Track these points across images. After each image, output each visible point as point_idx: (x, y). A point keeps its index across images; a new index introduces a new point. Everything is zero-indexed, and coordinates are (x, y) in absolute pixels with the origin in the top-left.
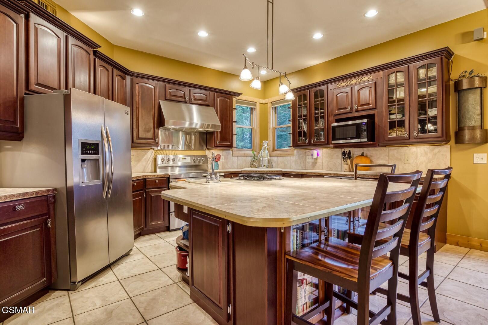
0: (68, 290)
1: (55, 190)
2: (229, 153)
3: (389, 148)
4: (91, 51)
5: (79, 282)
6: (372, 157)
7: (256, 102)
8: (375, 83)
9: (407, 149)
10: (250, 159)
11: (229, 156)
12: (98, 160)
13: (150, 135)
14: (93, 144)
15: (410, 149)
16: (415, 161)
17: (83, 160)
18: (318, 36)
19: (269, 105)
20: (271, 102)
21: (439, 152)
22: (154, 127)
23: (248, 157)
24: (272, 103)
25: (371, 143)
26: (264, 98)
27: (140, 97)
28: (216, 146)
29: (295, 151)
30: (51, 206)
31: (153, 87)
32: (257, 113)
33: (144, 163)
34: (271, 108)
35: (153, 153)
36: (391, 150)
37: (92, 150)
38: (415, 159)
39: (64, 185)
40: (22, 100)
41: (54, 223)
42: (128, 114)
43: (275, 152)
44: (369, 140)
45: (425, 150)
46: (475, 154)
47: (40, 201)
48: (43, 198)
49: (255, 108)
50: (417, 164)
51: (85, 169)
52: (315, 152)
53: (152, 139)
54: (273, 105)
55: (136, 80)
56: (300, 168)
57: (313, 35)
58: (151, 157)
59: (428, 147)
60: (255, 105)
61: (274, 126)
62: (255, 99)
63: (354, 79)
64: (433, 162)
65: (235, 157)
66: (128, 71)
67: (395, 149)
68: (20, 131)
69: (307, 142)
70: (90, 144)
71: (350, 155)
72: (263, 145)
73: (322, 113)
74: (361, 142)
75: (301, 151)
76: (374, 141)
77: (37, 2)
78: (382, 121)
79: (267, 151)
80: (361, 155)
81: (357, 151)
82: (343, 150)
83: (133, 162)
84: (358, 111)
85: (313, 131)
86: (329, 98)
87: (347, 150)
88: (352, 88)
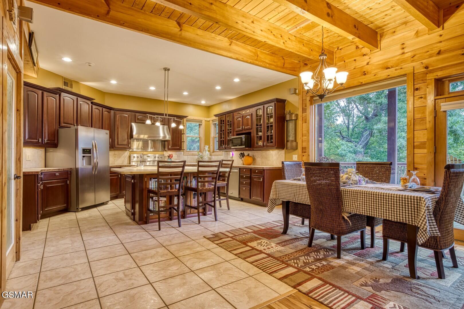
0: (75, 212)
1: (71, 169)
2: (181, 154)
3: (262, 151)
4: (89, 103)
5: (80, 208)
6: (255, 156)
8: (252, 114)
12: (90, 156)
13: (126, 143)
14: (88, 149)
17: (84, 157)
19: (211, 122)
20: (212, 120)
21: (281, 154)
22: (128, 138)
23: (195, 156)
26: (209, 117)
27: (119, 122)
28: (169, 149)
29: (223, 152)
30: (69, 175)
31: (127, 116)
32: (203, 127)
33: (123, 159)
34: (212, 125)
35: (129, 153)
37: (87, 152)
38: (272, 158)
39: (75, 167)
40: (58, 131)
41: (70, 182)
42: (107, 134)
43: (214, 153)
44: (246, 147)
46: (293, 155)
47: (65, 173)
48: (66, 172)
49: (202, 124)
50: (273, 161)
51: (84, 160)
52: (231, 153)
53: (126, 145)
54: (213, 122)
55: (117, 112)
58: (128, 155)
60: (201, 122)
61: (214, 136)
62: (201, 119)
63: (243, 111)
65: (185, 156)
66: (112, 108)
68: (57, 144)
69: (224, 147)
70: (87, 150)
71: (244, 155)
72: (205, 148)
73: (231, 130)
74: (243, 148)
75: (226, 153)
76: (251, 147)
77: (63, 82)
78: (254, 136)
79: (207, 152)
80: (248, 155)
81: (246, 153)
82: (241, 152)
83: (116, 158)
84: (245, 130)
85: (227, 140)
86: (234, 121)
87: (242, 152)
88: (243, 116)
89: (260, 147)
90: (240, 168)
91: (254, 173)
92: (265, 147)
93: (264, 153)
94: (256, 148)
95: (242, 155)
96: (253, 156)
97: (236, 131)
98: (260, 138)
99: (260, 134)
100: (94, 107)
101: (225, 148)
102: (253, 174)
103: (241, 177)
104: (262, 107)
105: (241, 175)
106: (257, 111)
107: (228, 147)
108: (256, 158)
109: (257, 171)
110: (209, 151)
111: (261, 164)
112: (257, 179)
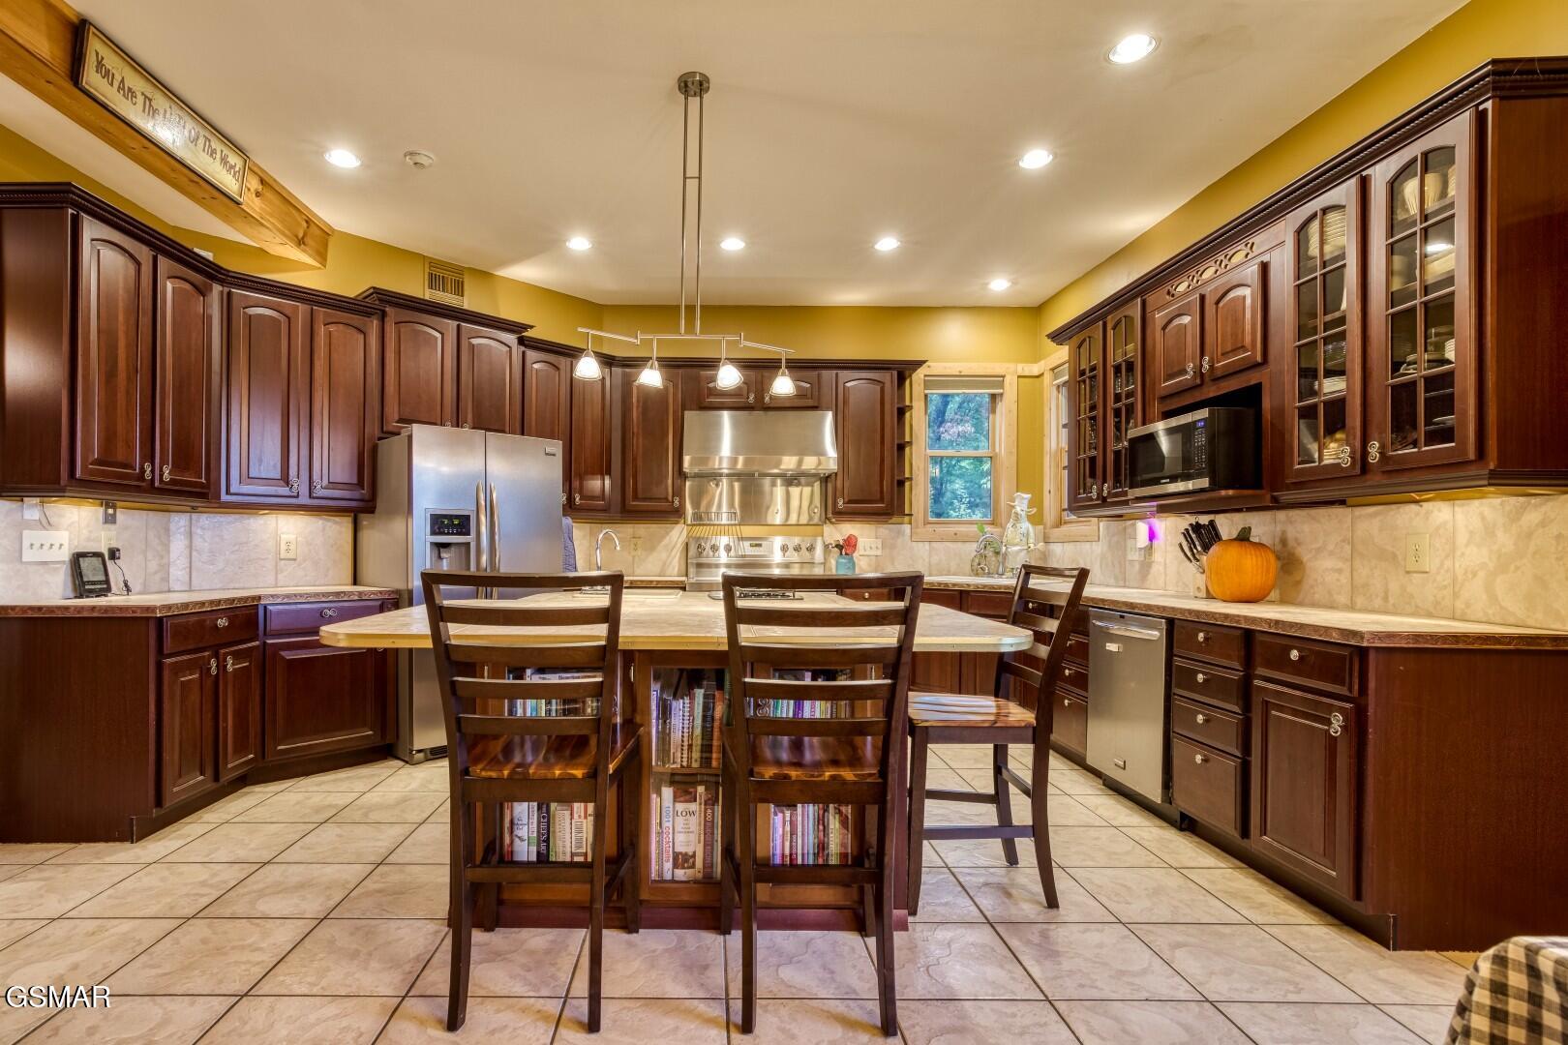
1: (396, 592)
2: (901, 533)
3: (1354, 509)
6: (1299, 544)
7: (1003, 377)
8: (1265, 267)
9: (1417, 514)
10: (972, 548)
11: (899, 541)
12: (468, 544)
14: (457, 517)
15: (1428, 513)
16: (1448, 563)
17: (438, 545)
18: (1036, 159)
19: (1048, 379)
20: (1053, 369)
23: (967, 544)
24: (1056, 371)
25: (1231, 492)
26: (1036, 360)
28: (839, 514)
29: (1101, 524)
31: (668, 384)
32: (1008, 405)
33: (666, 553)
35: (685, 532)
36: (1360, 517)
37: (454, 526)
38: (1447, 556)
39: (406, 586)
40: (377, 448)
42: (553, 454)
43: (1064, 528)
44: (1215, 485)
45: (1483, 518)
49: (1002, 394)
50: (1454, 580)
51: (446, 560)
52: (1142, 528)
53: (665, 500)
54: (1056, 377)
56: (1112, 581)
57: (1021, 158)
59: (1496, 501)
60: (1001, 385)
62: (997, 368)
63: (1206, 266)
64: (1517, 568)
65: (921, 544)
66: (613, 358)
67: (1375, 515)
68: (374, 495)
69: (1094, 495)
70: (451, 517)
71: (1217, 537)
72: (1013, 507)
73: (1129, 395)
74: (1202, 490)
75: (1115, 525)
76: (1257, 484)
77: (426, 276)
78: (1280, 412)
79: (1025, 526)
80: (1244, 537)
81: (1227, 525)
82: (1192, 519)
83: (639, 552)
84: (1216, 380)
85: (1110, 457)
86: (1149, 342)
87: (1204, 520)
88: (1203, 298)
89: (1333, 475)
90: (1171, 622)
91: (1268, 665)
92: (1375, 479)
93: (1372, 523)
94: (1299, 485)
95: (1203, 538)
96: (1284, 542)
97: (1163, 399)
98: (1335, 417)
99: (1332, 386)
100: (531, 355)
101: (1104, 502)
102: (1260, 671)
103: (1175, 677)
104: (1344, 192)
105: (1178, 661)
106: (1301, 231)
107: (1116, 495)
108: (1304, 554)
109: (1294, 654)
110: (1036, 519)
111: (1343, 599)
112: (1295, 713)
